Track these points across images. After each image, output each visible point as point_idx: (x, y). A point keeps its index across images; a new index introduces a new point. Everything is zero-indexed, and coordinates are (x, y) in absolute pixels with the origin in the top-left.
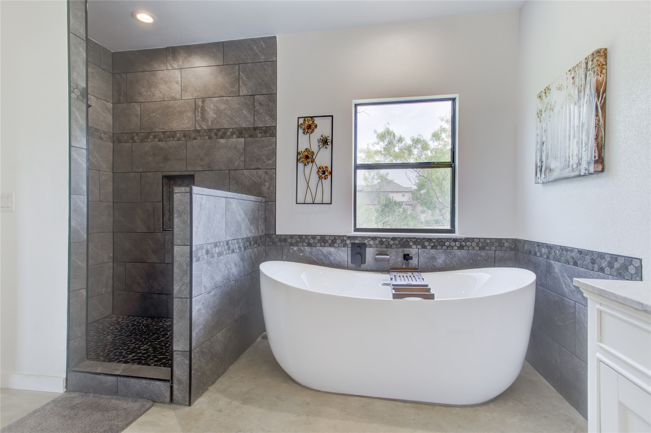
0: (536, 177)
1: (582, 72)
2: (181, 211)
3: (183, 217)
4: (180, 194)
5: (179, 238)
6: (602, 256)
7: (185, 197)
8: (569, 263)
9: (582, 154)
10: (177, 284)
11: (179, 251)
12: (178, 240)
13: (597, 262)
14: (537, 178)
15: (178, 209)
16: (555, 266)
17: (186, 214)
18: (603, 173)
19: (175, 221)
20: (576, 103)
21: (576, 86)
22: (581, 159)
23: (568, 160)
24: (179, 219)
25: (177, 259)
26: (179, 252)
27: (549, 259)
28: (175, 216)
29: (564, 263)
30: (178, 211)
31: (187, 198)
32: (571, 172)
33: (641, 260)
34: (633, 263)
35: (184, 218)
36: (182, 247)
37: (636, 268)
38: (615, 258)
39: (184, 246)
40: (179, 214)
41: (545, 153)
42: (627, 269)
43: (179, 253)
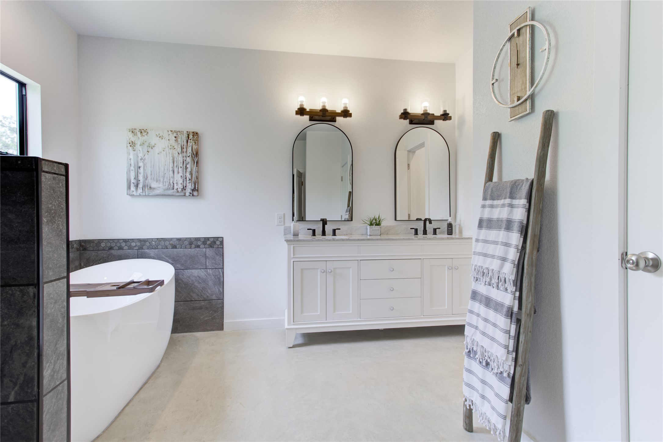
0: (129, 190)
1: (184, 138)
2: (53, 211)
3: (56, 222)
4: (51, 175)
5: (50, 266)
6: (198, 239)
7: (59, 184)
8: (167, 247)
9: (186, 184)
10: (48, 365)
11: (51, 294)
12: (49, 271)
13: (194, 243)
14: (131, 191)
15: (48, 207)
16: (150, 252)
17: (61, 218)
18: (198, 197)
19: (43, 231)
20: (180, 153)
21: (179, 144)
22: (186, 187)
23: (173, 185)
24: (50, 227)
25: (49, 311)
26: (52, 296)
27: (143, 249)
28: (43, 222)
29: (162, 249)
30: (49, 211)
31: (62, 185)
32: (176, 193)
33: (223, 238)
34: (219, 240)
35: (58, 225)
36: (56, 284)
37: (220, 241)
38: (208, 239)
39: (58, 281)
40: (50, 217)
41: (142, 174)
42: (215, 243)
43: (52, 298)
